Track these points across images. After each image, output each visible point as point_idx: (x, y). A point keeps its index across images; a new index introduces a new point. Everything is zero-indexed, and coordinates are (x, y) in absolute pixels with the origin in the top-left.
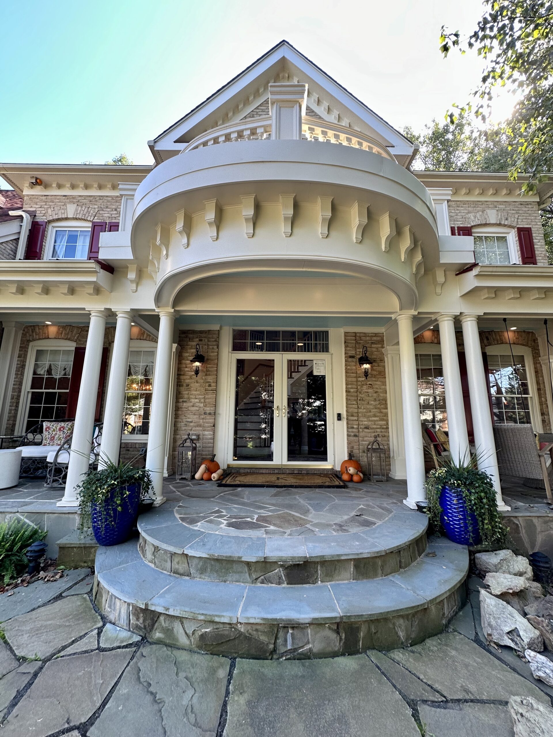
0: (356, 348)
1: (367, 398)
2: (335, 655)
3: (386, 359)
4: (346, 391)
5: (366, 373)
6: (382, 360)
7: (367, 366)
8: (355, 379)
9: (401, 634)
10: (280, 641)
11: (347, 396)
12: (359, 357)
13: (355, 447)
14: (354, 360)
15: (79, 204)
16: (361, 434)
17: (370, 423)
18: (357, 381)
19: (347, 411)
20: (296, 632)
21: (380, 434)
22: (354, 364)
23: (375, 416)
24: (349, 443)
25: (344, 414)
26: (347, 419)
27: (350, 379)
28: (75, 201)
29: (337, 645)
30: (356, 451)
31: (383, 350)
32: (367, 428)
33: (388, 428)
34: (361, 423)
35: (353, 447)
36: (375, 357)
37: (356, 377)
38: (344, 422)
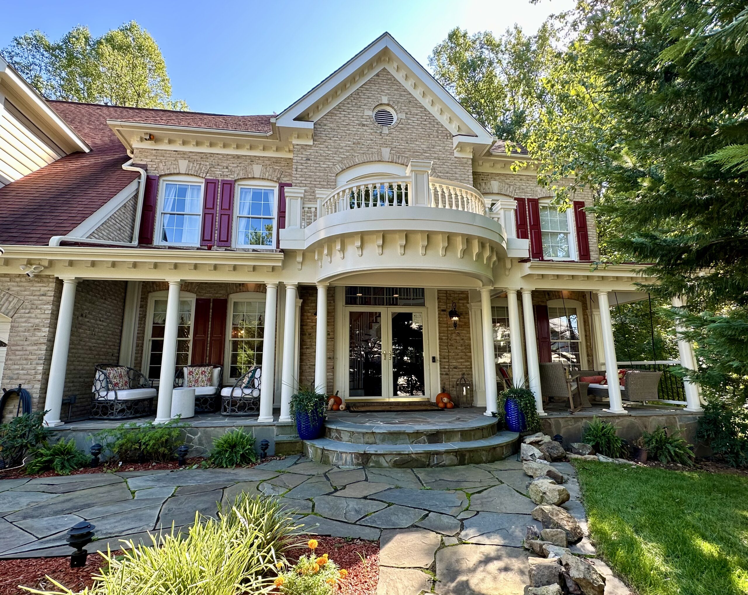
0: (446, 303)
1: (456, 344)
2: (455, 465)
3: (470, 313)
4: (439, 339)
5: (455, 324)
6: (467, 313)
7: (455, 319)
8: (446, 329)
9: (484, 458)
10: (431, 460)
11: (440, 342)
12: (449, 310)
13: (446, 383)
14: (445, 313)
15: (191, 160)
16: (451, 373)
17: (458, 364)
18: (448, 330)
19: (440, 355)
20: (438, 456)
21: (466, 373)
22: (445, 316)
23: (462, 358)
24: (441, 380)
25: (438, 357)
26: (440, 361)
27: (442, 329)
28: (186, 156)
29: (456, 462)
30: (447, 387)
31: (468, 305)
32: (455, 368)
33: (471, 368)
34: (451, 364)
35: (445, 383)
36: (461, 310)
37: (447, 327)
38: (438, 364)
